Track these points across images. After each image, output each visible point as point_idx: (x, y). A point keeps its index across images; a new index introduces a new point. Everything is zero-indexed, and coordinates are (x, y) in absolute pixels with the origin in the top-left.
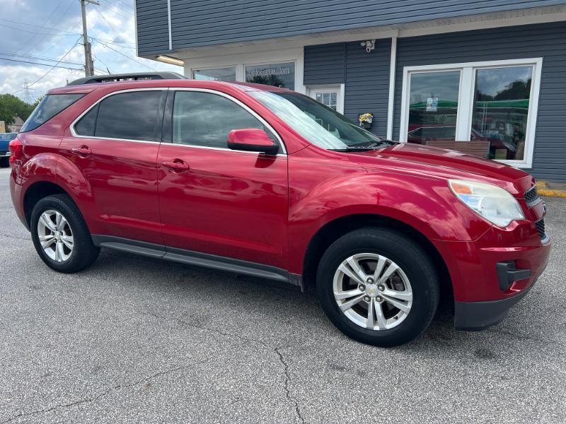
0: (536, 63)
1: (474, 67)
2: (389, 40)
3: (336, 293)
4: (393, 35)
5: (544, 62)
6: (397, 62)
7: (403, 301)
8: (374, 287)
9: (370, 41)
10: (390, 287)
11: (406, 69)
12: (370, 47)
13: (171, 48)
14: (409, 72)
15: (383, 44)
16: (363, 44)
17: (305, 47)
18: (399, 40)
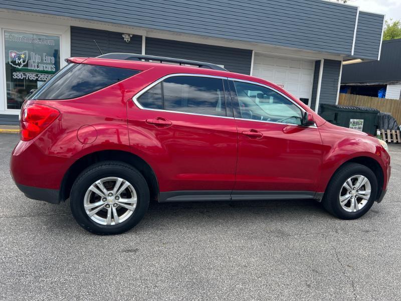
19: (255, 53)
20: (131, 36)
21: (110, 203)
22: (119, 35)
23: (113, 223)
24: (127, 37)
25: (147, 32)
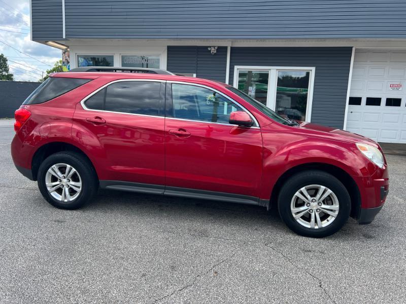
0: (311, 70)
1: (277, 70)
2: (226, 48)
3: (292, 209)
4: (229, 44)
5: (316, 70)
6: (230, 62)
7: (331, 210)
8: (316, 204)
9: (214, 47)
10: (324, 204)
11: (236, 67)
12: (213, 51)
13: (64, 37)
14: (238, 69)
15: (222, 50)
16: (209, 49)
17: (168, 46)
18: (232, 48)
19: (356, 50)
20: (216, 48)
21: (64, 184)
22: (205, 49)
23: (66, 201)
24: (213, 49)
25: (232, 42)
